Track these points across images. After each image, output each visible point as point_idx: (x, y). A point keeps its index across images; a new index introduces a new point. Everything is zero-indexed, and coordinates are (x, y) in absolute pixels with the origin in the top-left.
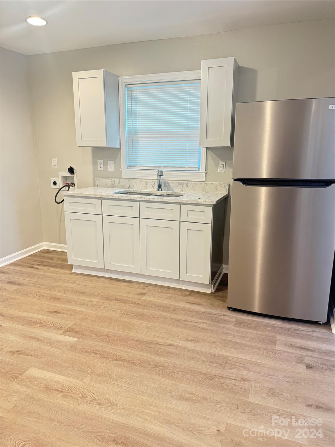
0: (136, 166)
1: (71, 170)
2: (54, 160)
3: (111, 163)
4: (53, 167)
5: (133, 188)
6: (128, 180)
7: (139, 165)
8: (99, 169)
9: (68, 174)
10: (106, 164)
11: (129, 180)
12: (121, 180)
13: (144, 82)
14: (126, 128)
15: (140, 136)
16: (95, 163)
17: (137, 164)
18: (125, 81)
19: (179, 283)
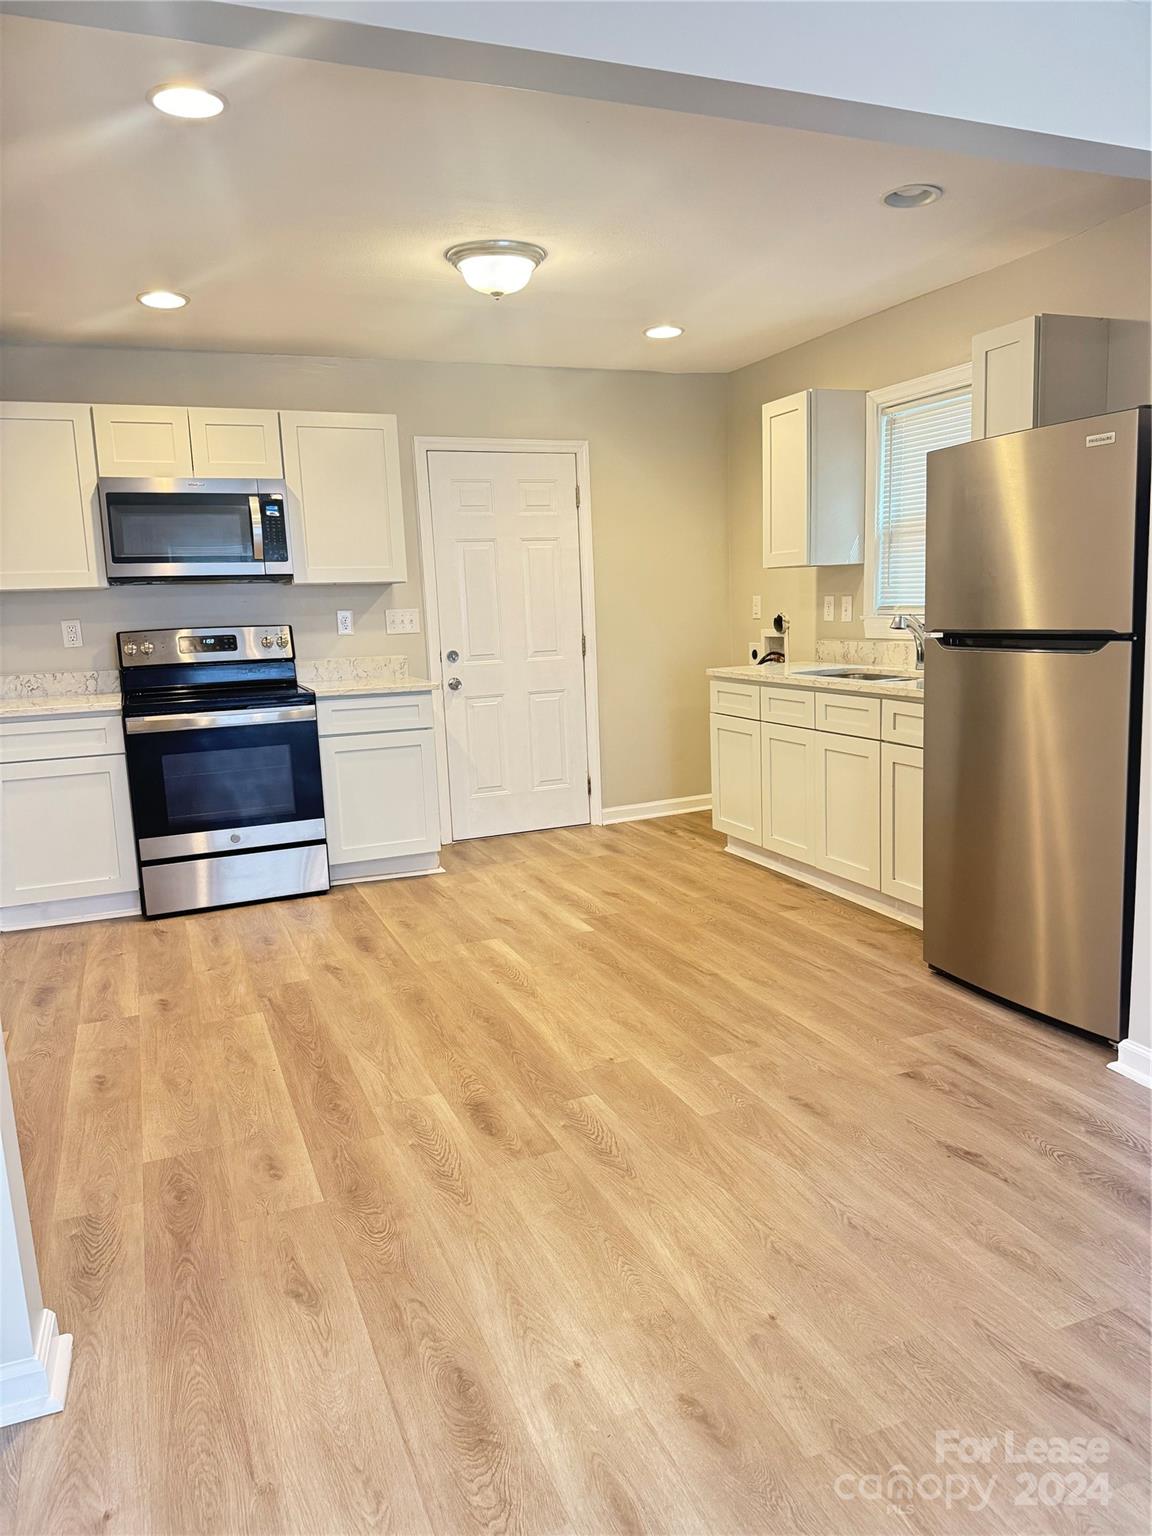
0: (892, 608)
1: (779, 623)
2: (757, 599)
3: (846, 601)
4: (754, 616)
5: (882, 663)
6: (871, 643)
7: (899, 605)
8: (826, 618)
9: (774, 633)
10: (838, 605)
11: (874, 644)
12: (861, 644)
13: (910, 398)
14: (878, 514)
15: (905, 529)
16: (820, 605)
17: (897, 602)
18: (879, 401)
19: (893, 906)
